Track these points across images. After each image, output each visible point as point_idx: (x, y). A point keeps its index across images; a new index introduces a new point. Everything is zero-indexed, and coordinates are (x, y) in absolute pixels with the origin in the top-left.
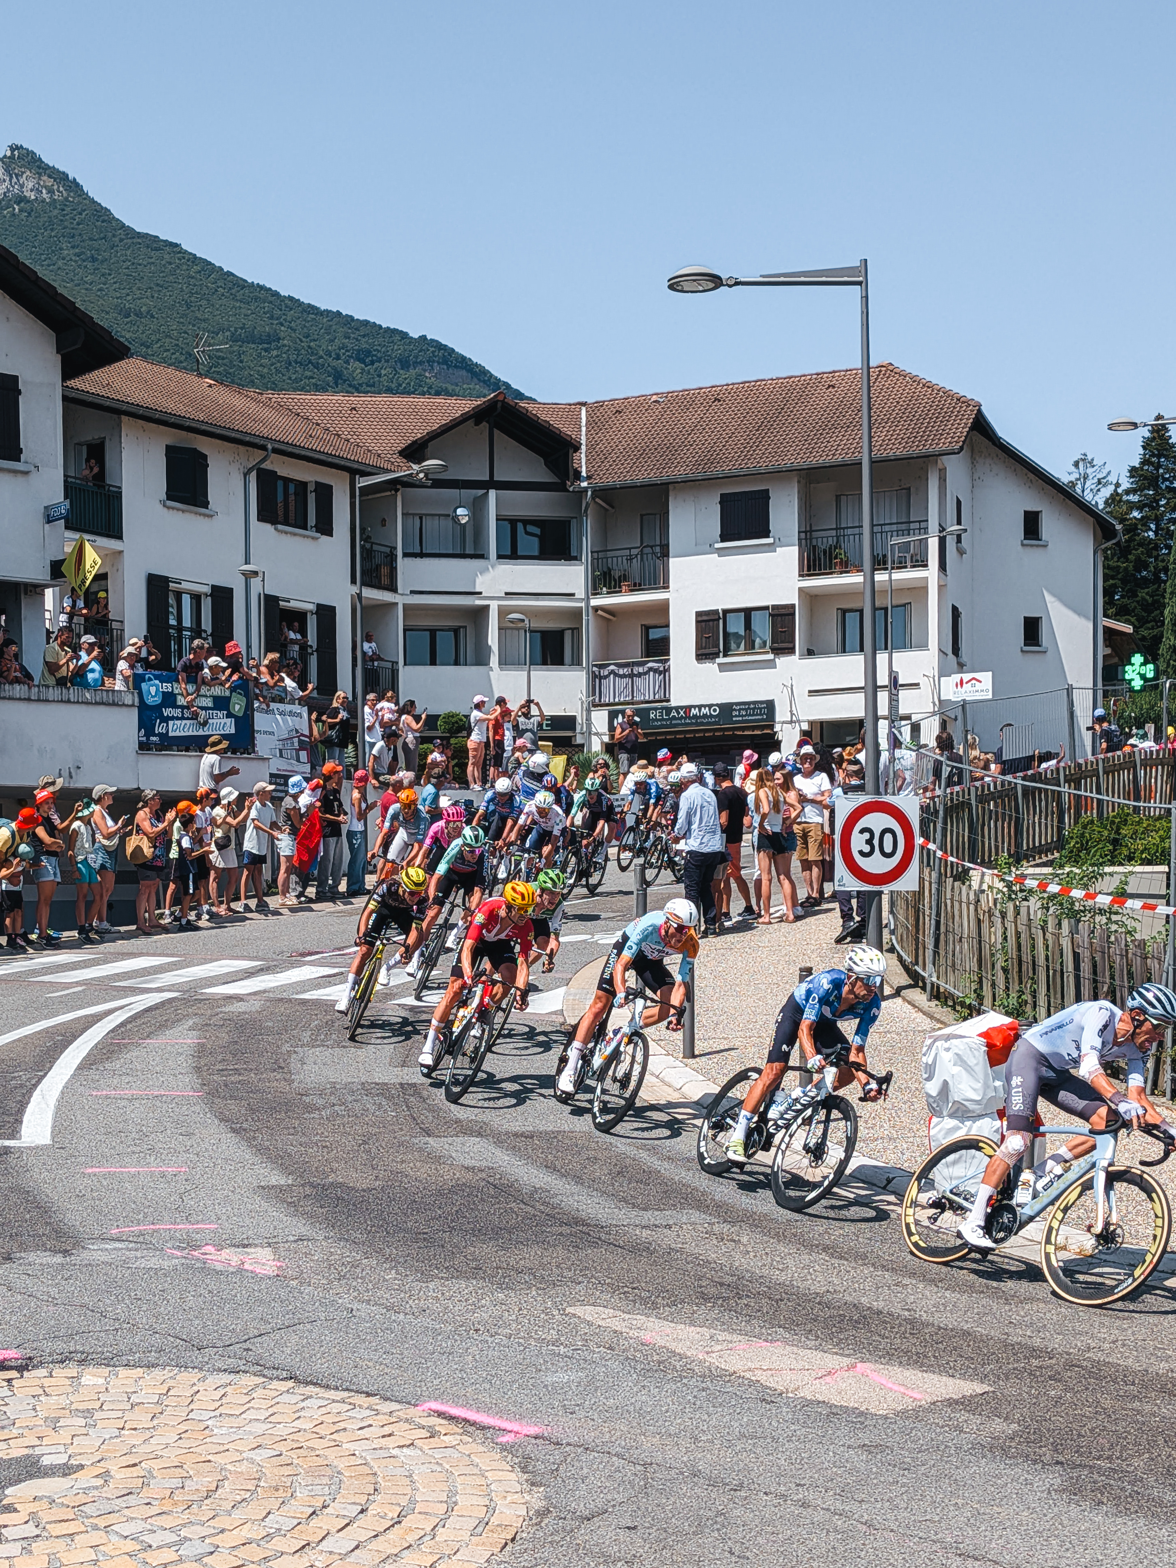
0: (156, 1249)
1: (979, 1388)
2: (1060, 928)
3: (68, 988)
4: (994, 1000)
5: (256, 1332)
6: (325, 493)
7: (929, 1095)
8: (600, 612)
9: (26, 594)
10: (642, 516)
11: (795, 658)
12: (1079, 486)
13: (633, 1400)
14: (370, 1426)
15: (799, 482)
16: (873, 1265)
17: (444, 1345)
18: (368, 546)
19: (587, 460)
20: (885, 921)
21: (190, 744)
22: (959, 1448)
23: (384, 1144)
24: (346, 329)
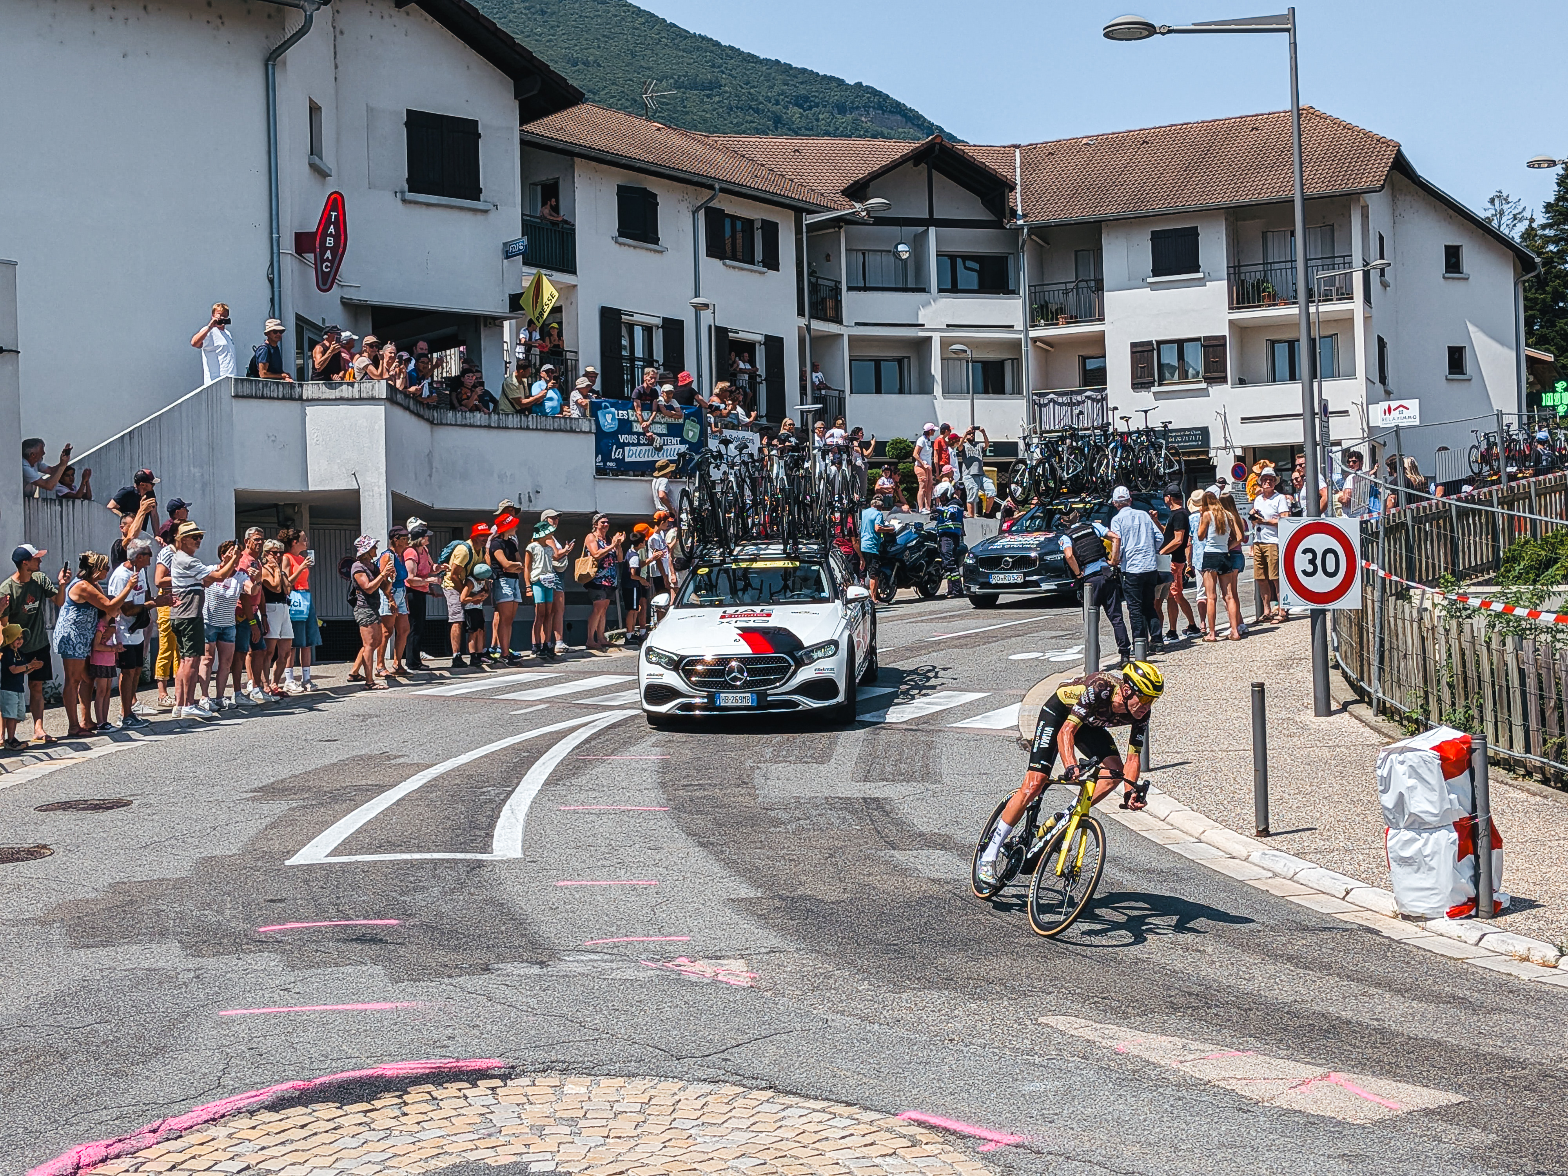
0: (631, 961)
1: (1455, 1098)
2: (1504, 645)
3: (532, 706)
4: (1441, 715)
5: (734, 1043)
6: (771, 230)
7: (1385, 808)
8: (1038, 343)
9: (485, 326)
10: (1076, 252)
11: (1227, 387)
12: (1496, 221)
13: (1111, 1109)
14: (852, 1135)
15: (1226, 219)
16: (1338, 975)
17: (920, 1055)
18: (813, 280)
19: (1022, 200)
20: (1329, 639)
21: (646, 469)
22: (1439, 1158)
23: (850, 857)
24: (784, 77)
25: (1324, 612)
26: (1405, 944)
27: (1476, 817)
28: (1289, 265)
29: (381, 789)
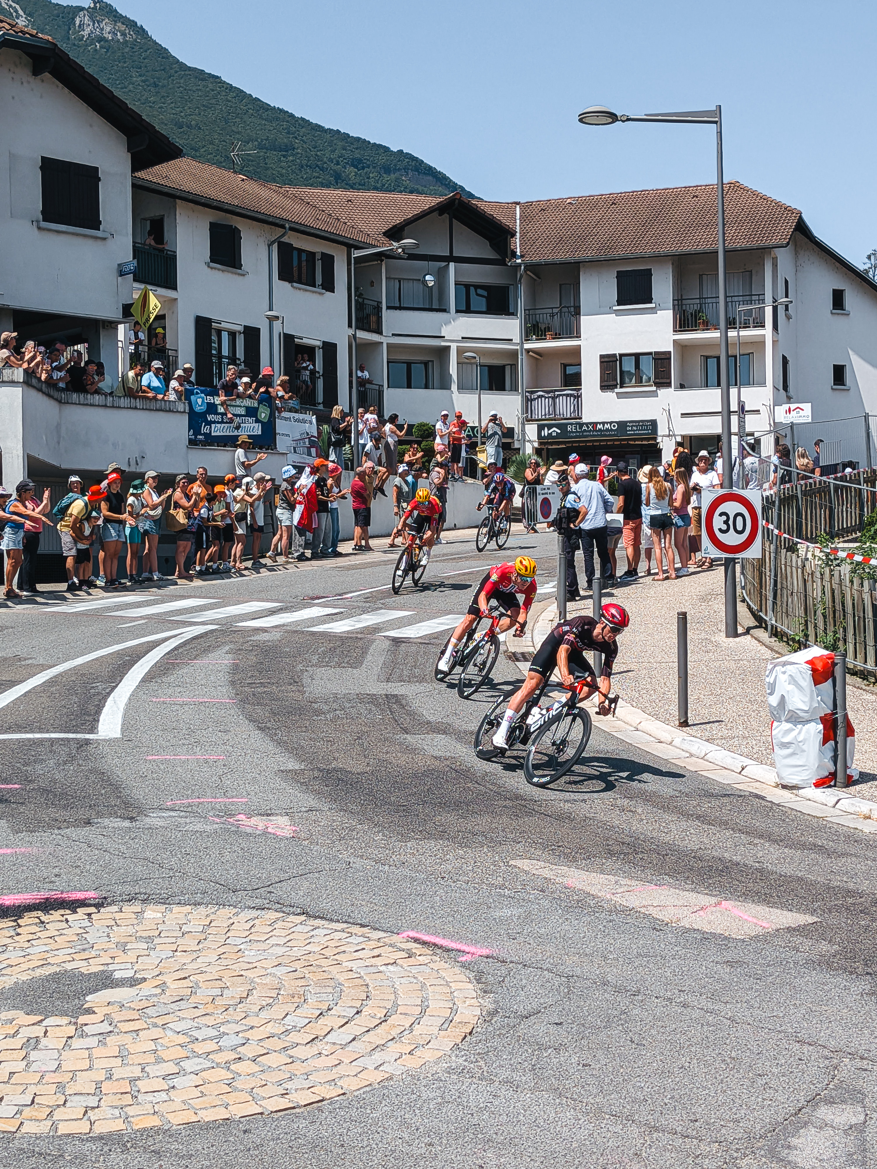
0: (201, 817)
1: (811, 919)
2: (862, 586)
3: (134, 621)
4: (816, 637)
5: (277, 879)
6: (328, 261)
7: (770, 706)
8: (531, 353)
9: (102, 328)
10: (560, 285)
11: (671, 390)
12: (871, 273)
13: (559, 929)
14: (364, 949)
15: (673, 264)
16: (733, 829)
17: (419, 889)
18: (360, 300)
19: (521, 244)
20: (738, 580)
21: (230, 442)
22: (796, 963)
23: (373, 739)
24: (343, 143)
25: (734, 559)
26: (783, 806)
27: (836, 713)
28: (713, 300)
29: (13, 684)
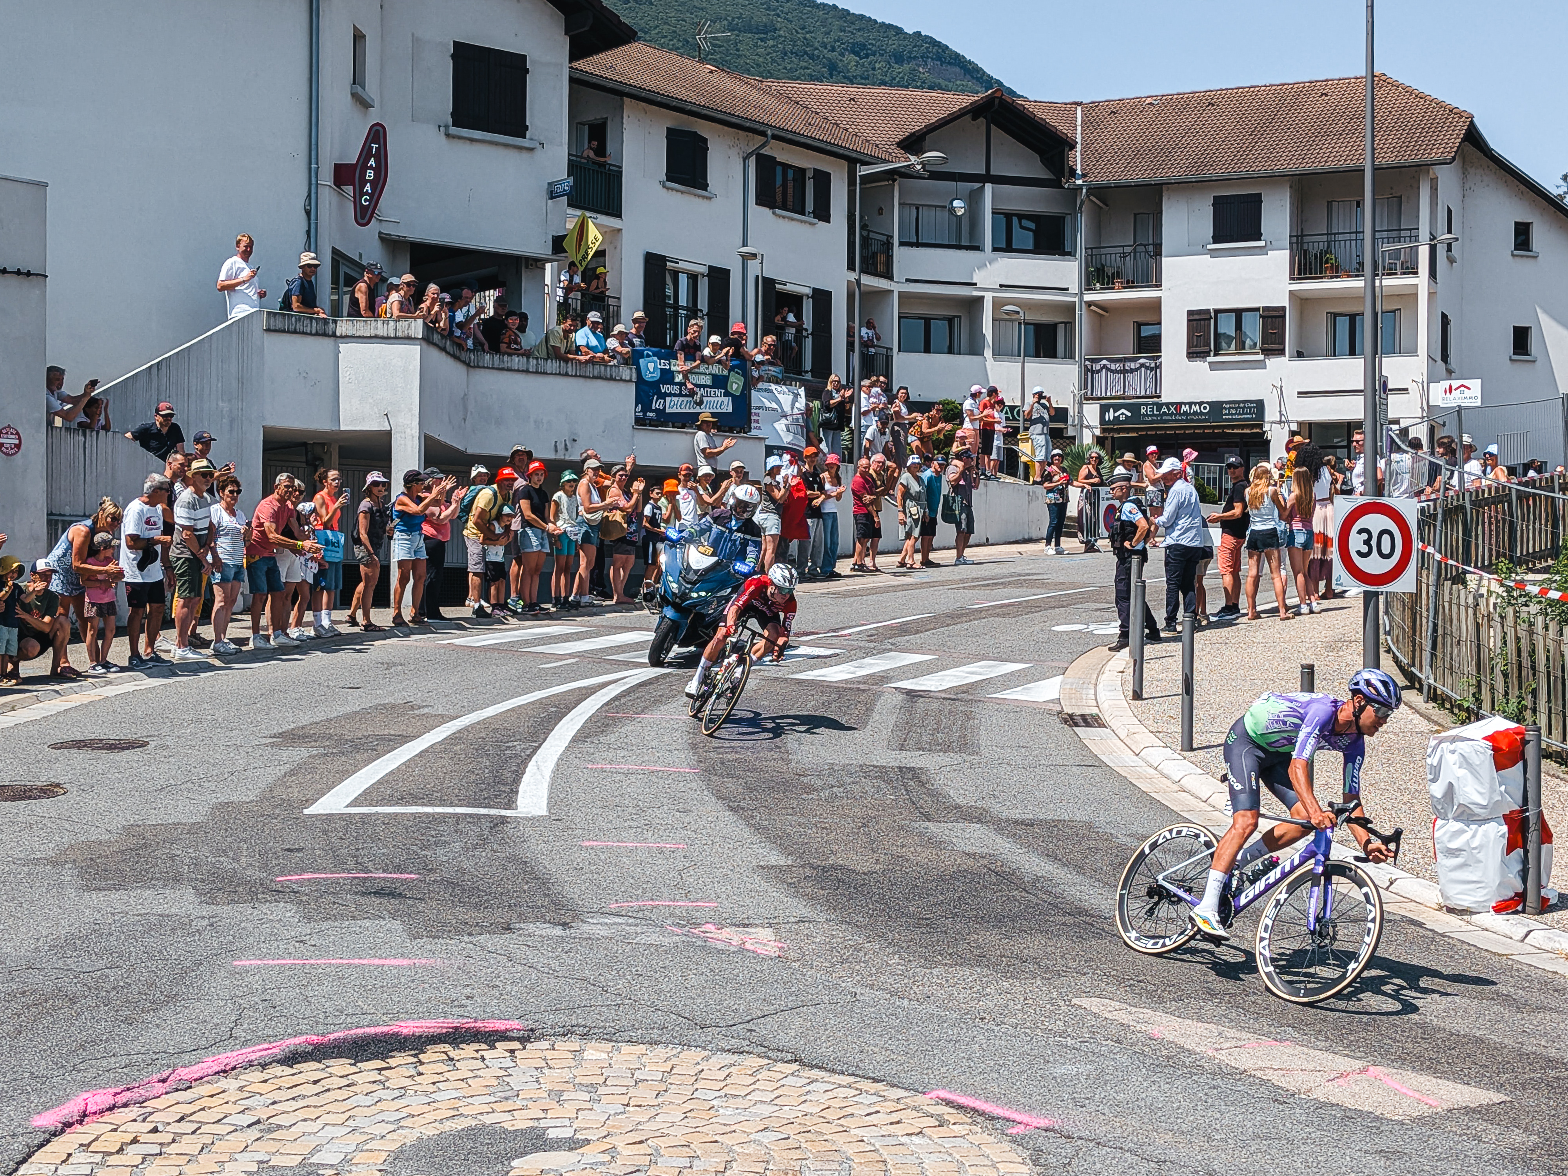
0: (656, 926)
1: (1496, 1097)
2: (1560, 634)
3: (561, 660)
4: (1493, 705)
5: (759, 1014)
6: (823, 180)
7: (1433, 796)
8: (1093, 308)
9: (527, 267)
10: (1135, 215)
11: (1284, 360)
13: (1144, 1095)
14: (878, 1112)
15: (1290, 187)
16: (1380, 966)
17: (950, 1032)
18: (865, 233)
19: (1082, 159)
20: (1381, 622)
21: (686, 421)
22: (1479, 1158)
23: (883, 827)
24: (841, 23)
25: (1377, 594)
26: (1449, 937)
27: (1527, 810)
28: (1353, 236)
29: (405, 739)
